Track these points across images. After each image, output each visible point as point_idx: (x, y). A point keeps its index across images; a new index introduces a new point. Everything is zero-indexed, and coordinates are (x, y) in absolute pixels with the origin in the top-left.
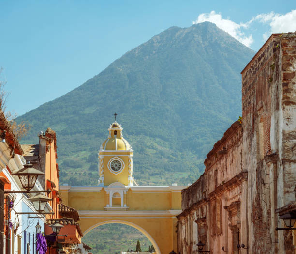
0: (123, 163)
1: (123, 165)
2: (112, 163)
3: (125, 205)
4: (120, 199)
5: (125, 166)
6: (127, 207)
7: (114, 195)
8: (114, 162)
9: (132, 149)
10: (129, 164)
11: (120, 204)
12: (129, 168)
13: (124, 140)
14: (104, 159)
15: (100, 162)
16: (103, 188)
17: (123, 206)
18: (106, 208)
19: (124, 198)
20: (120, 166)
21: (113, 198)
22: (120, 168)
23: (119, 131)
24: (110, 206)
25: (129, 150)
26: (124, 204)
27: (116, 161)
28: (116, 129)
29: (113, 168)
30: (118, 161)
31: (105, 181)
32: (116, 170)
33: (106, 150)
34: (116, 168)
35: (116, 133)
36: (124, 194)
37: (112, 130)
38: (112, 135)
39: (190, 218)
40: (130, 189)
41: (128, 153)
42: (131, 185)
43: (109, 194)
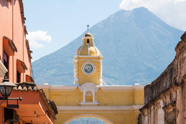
0: (94, 67)
1: (95, 68)
2: (85, 66)
3: (96, 102)
4: (92, 96)
5: (96, 69)
6: (97, 103)
7: (87, 93)
8: (86, 65)
9: (102, 54)
10: (99, 67)
11: (92, 101)
12: (99, 71)
13: (95, 47)
14: (78, 63)
15: (75, 66)
16: (78, 87)
17: (95, 102)
18: (81, 104)
19: (95, 95)
20: (92, 68)
21: (86, 96)
22: (92, 70)
23: (92, 39)
24: (83, 102)
25: (100, 56)
26: (95, 100)
27: (89, 65)
28: (88, 38)
29: (86, 70)
30: (91, 65)
31: (79, 82)
32: (89, 72)
33: (80, 55)
34: (89, 70)
35: (88, 41)
36: (95, 93)
37: (85, 39)
38: (85, 43)
39: (154, 108)
40: (100, 88)
41: (99, 58)
42: (101, 85)
43: (83, 93)
